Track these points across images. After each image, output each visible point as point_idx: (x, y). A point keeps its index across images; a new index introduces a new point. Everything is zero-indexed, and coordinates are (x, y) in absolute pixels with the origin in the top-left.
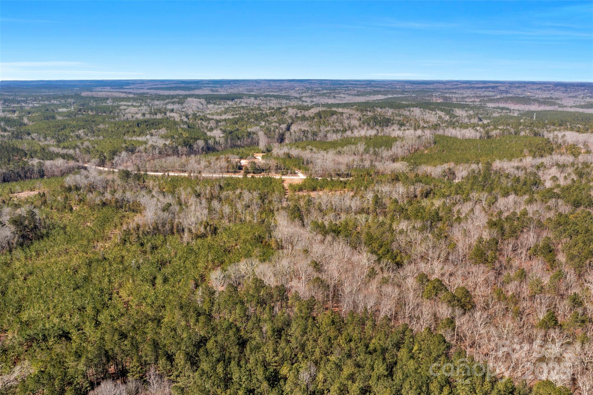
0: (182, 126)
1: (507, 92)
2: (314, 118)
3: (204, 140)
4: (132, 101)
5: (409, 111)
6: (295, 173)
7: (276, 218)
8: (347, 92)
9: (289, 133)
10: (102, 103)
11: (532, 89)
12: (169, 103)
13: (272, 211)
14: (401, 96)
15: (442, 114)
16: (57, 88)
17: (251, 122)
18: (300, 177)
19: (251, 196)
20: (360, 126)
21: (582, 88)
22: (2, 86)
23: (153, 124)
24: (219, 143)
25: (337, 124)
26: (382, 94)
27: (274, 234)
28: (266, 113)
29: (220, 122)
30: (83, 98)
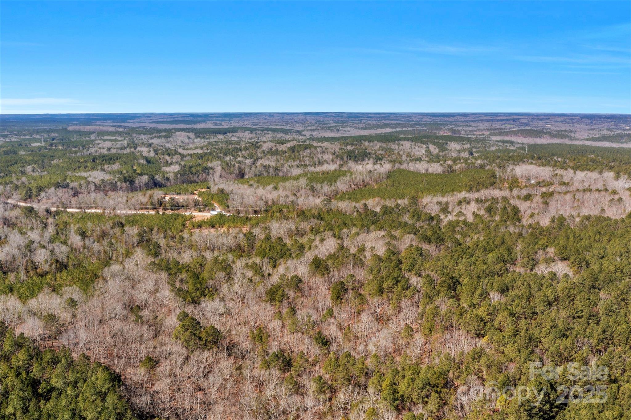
1: (527, 124)
2: (286, 152)
3: (153, 175)
4: (117, 135)
5: (399, 144)
6: (213, 210)
8: (354, 126)
10: (85, 137)
11: (556, 122)
12: (155, 136)
14: (411, 129)
15: (432, 148)
16: (55, 121)
20: (333, 160)
21: (609, 120)
22: (1, 119)
23: (111, 159)
25: (307, 159)
26: (391, 128)
29: (186, 157)
30: (69, 132)
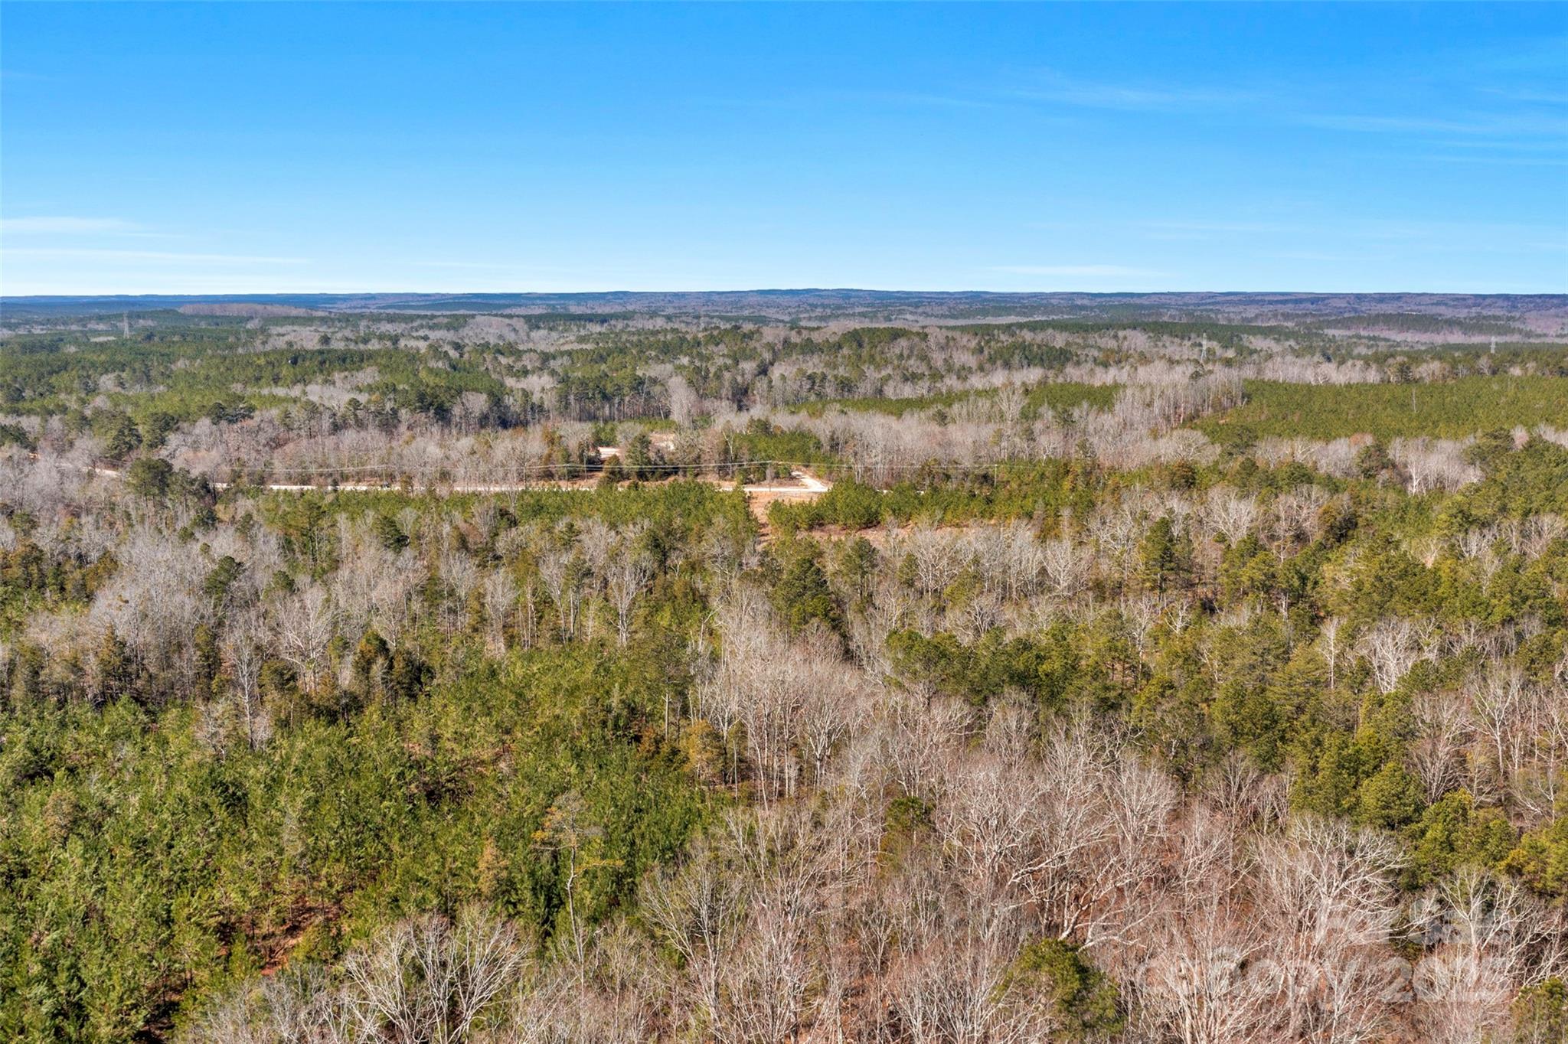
0: (432, 364)
2: (840, 347)
3: (491, 394)
5: (1116, 337)
6: (792, 478)
7: (717, 624)
8: (920, 310)
9: (765, 380)
13: (701, 601)
17: (649, 358)
18: (811, 487)
19: (612, 538)
20: (981, 369)
23: (345, 360)
24: (541, 406)
25: (912, 362)
27: (701, 694)
28: (695, 338)
29: (554, 358)
30: (185, 317)
